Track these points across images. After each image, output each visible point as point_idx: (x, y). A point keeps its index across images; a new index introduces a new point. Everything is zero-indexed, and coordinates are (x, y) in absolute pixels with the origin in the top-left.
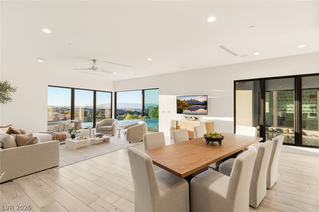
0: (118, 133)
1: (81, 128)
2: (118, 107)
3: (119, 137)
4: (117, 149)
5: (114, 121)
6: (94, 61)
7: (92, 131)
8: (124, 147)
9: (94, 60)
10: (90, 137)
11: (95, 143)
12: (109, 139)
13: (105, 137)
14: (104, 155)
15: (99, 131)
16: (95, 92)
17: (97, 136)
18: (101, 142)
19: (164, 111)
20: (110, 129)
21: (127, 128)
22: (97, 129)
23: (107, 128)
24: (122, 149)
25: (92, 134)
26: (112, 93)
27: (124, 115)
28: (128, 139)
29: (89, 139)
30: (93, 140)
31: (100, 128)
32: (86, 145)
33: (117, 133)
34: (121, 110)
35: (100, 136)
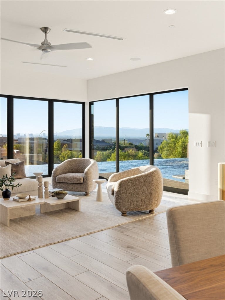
0: (96, 190)
1: (25, 177)
2: (97, 135)
3: (99, 199)
4: (95, 230)
5: (88, 163)
6: (45, 30)
7: (43, 183)
8: (111, 224)
9: (45, 28)
10: (39, 197)
11: (49, 211)
12: (77, 202)
13: (69, 198)
14: (65, 243)
15: (58, 184)
16: (51, 102)
17: (53, 196)
18: (61, 208)
19: (201, 143)
20: (80, 179)
21: (116, 181)
22: (54, 180)
23: (73, 178)
24: (107, 229)
25: (44, 190)
26: (83, 104)
27: (109, 151)
28: (119, 205)
29: (38, 201)
30: (45, 204)
31: (60, 178)
32: (32, 214)
33: (95, 188)
34: (103, 141)
35: (58, 195)
